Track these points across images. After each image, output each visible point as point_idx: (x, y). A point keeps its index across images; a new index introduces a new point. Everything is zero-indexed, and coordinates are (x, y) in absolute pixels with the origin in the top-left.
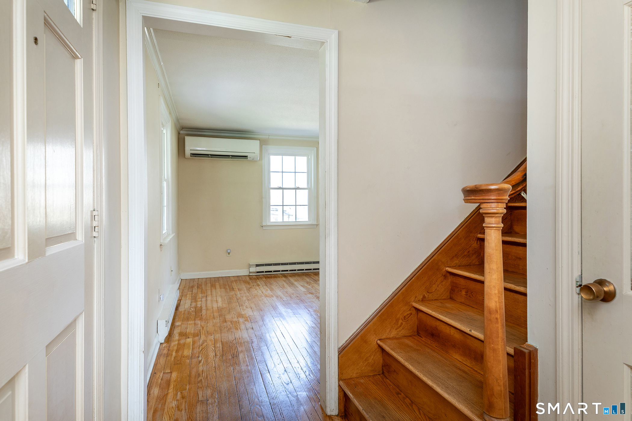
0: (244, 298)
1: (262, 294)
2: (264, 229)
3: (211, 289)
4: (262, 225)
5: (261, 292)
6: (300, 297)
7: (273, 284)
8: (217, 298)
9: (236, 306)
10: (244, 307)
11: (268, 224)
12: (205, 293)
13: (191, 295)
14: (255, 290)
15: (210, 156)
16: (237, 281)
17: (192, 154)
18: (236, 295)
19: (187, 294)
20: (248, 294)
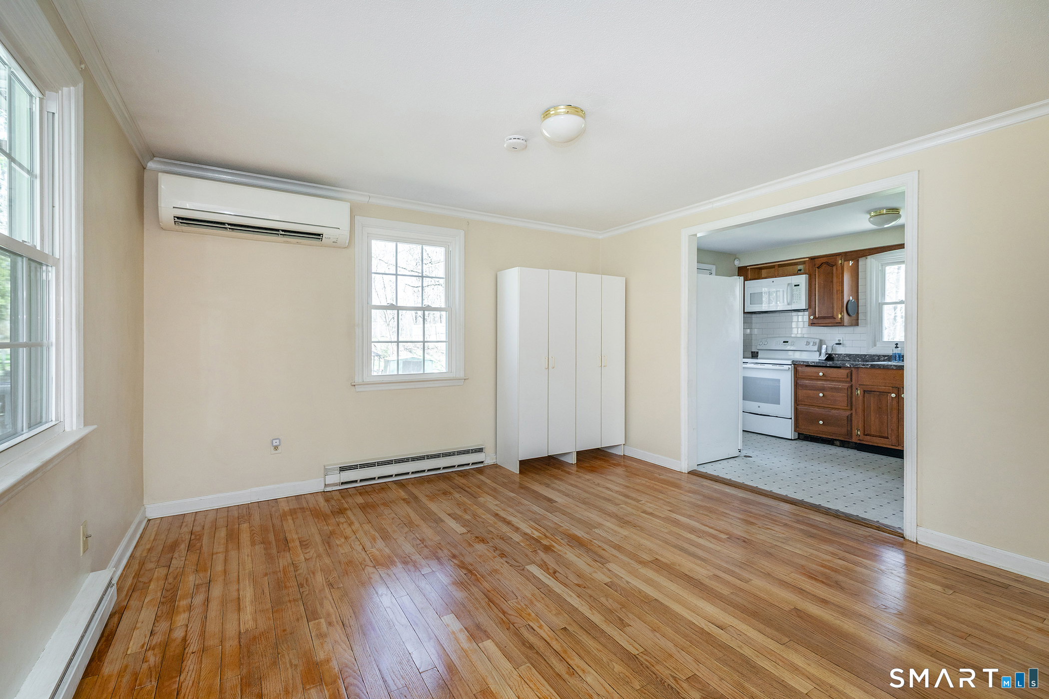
0: (320, 579)
1: (363, 553)
2: (357, 390)
3: (227, 551)
4: (354, 384)
5: (359, 548)
6: (462, 558)
7: (384, 517)
8: (241, 585)
9: (298, 620)
10: (322, 620)
11: (367, 380)
12: (206, 570)
13: (163, 582)
14: (343, 540)
15: (227, 226)
16: (296, 513)
17: (178, 218)
18: (296, 568)
19: (150, 581)
20: (327, 561)
